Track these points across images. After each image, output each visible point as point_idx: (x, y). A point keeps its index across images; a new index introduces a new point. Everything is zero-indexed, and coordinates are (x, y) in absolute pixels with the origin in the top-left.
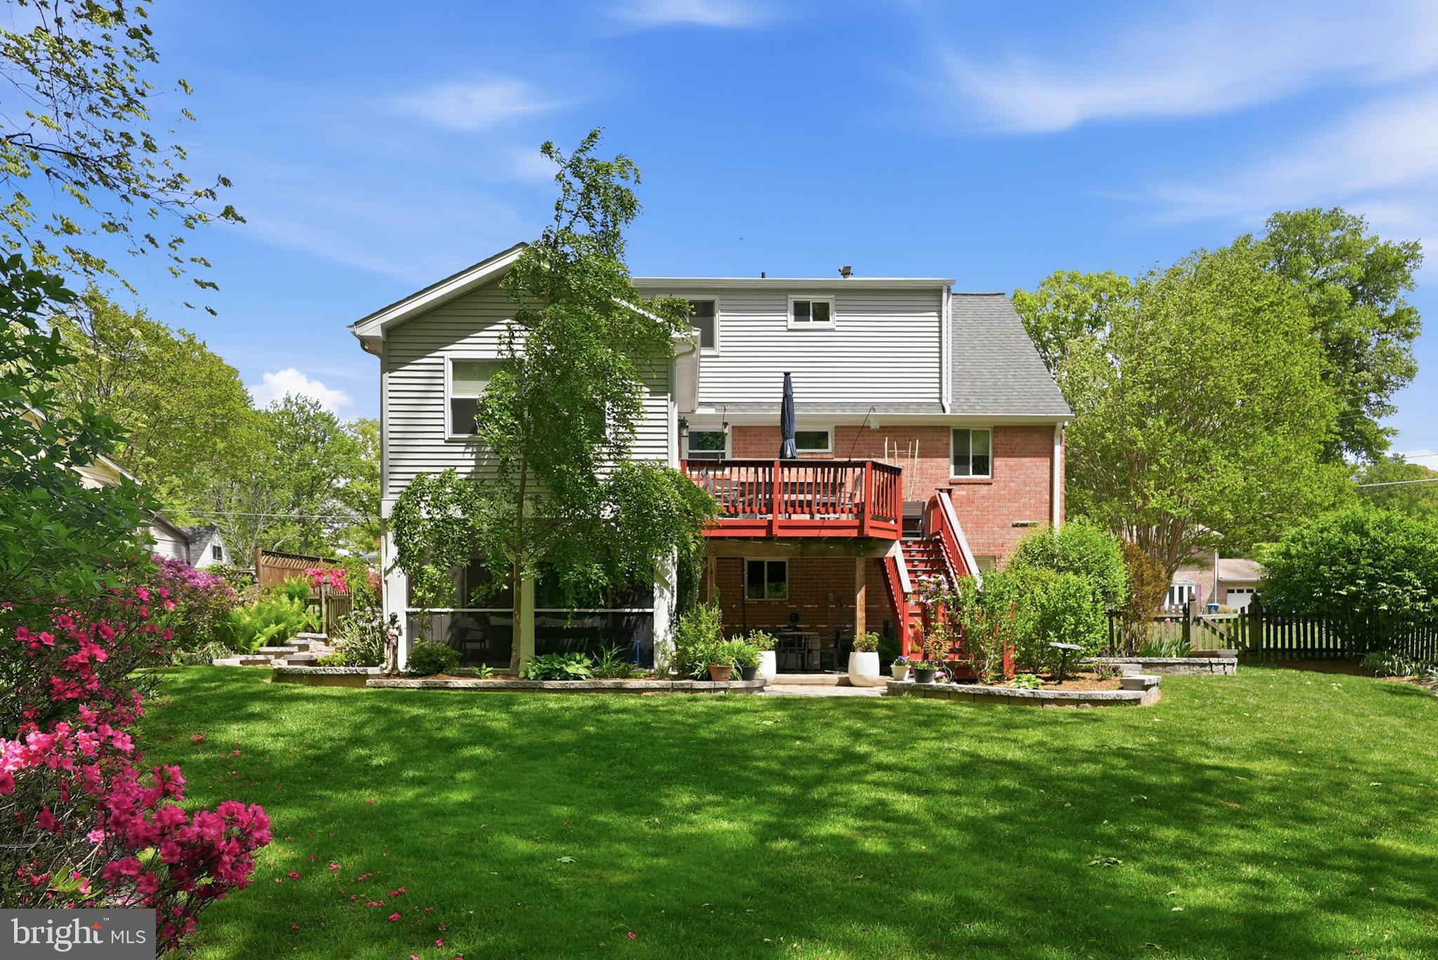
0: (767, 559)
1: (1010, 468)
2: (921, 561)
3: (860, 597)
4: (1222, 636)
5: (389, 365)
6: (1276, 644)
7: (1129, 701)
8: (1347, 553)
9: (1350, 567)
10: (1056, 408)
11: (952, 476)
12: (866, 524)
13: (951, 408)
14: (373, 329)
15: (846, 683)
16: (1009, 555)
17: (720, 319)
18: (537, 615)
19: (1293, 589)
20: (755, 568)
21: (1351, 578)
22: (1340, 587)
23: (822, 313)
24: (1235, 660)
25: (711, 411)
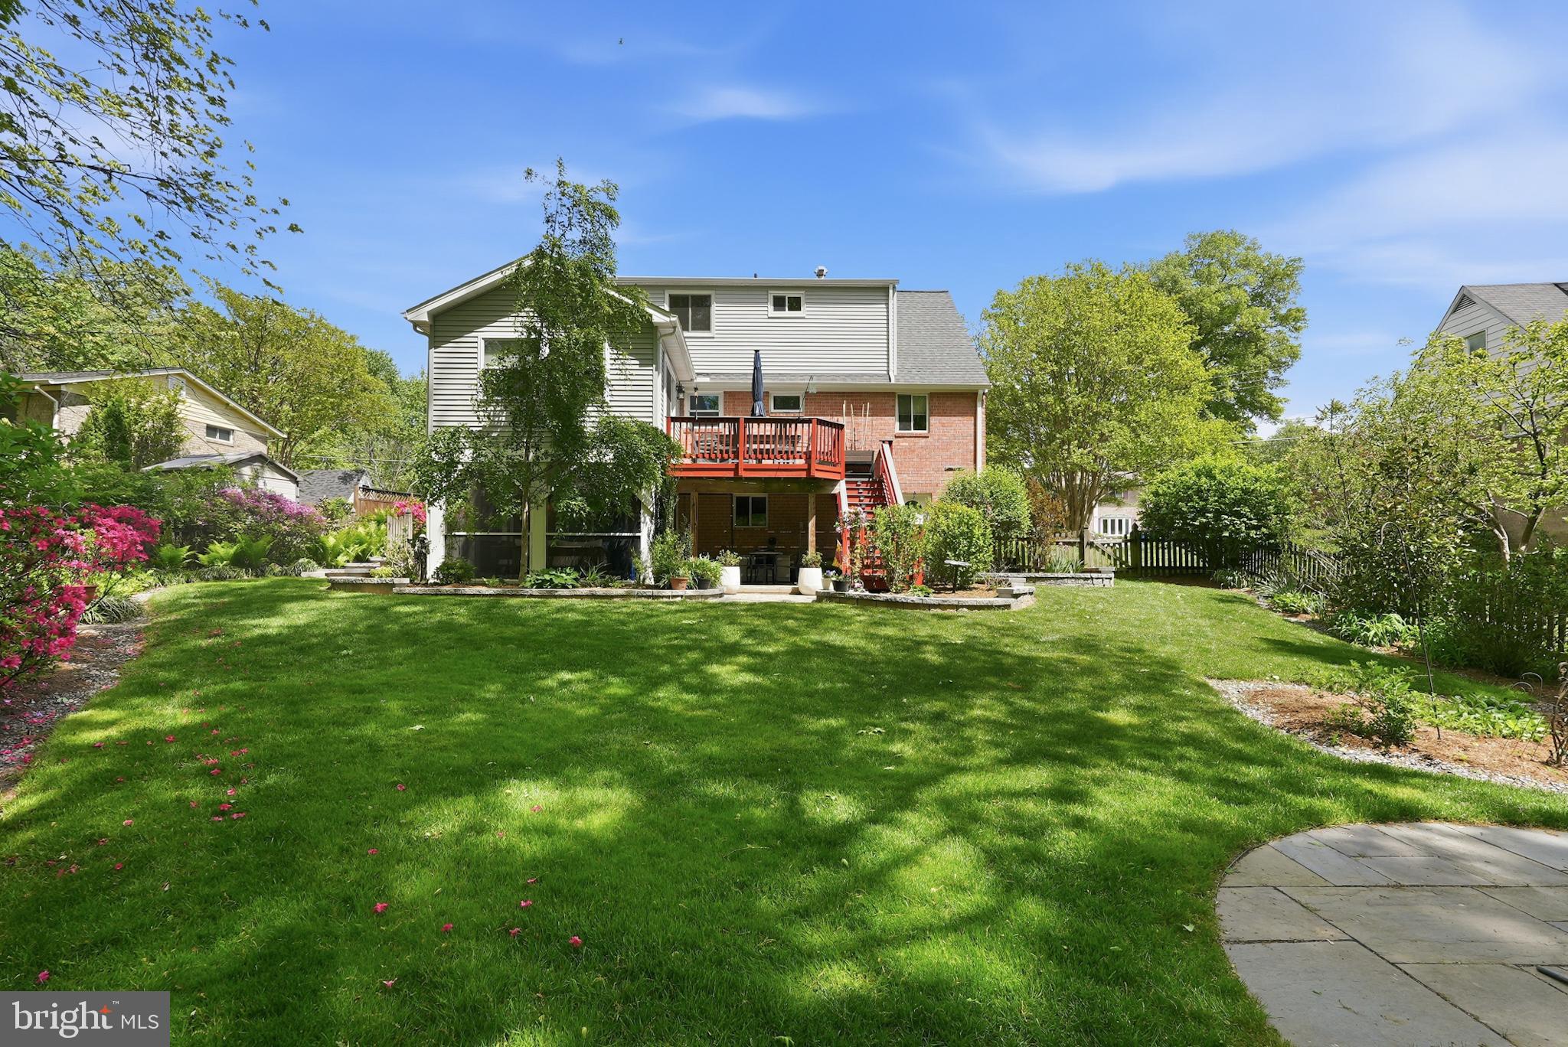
0: (752, 495)
1: (943, 425)
2: (866, 497)
3: (812, 524)
4: (1109, 557)
5: (434, 343)
6: (1152, 563)
7: (999, 607)
8: (1199, 492)
9: (1201, 503)
10: (979, 379)
11: (897, 431)
12: (812, 468)
13: (896, 375)
14: (423, 316)
15: (797, 592)
16: (939, 493)
17: (716, 309)
18: (549, 538)
19: (1161, 521)
20: (742, 502)
21: (1202, 512)
22: (1194, 519)
23: (795, 304)
24: (1112, 575)
25: (707, 380)
